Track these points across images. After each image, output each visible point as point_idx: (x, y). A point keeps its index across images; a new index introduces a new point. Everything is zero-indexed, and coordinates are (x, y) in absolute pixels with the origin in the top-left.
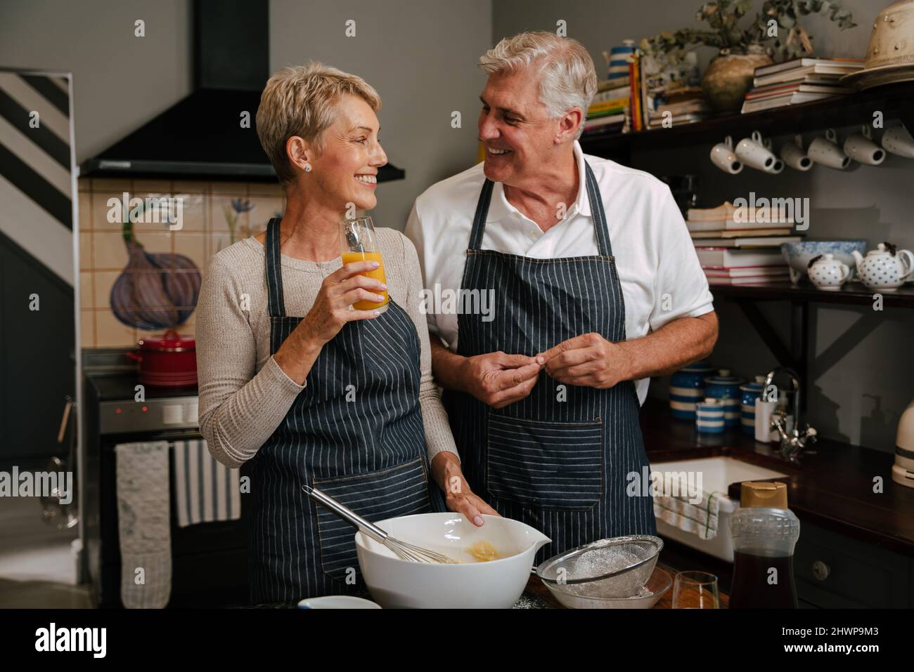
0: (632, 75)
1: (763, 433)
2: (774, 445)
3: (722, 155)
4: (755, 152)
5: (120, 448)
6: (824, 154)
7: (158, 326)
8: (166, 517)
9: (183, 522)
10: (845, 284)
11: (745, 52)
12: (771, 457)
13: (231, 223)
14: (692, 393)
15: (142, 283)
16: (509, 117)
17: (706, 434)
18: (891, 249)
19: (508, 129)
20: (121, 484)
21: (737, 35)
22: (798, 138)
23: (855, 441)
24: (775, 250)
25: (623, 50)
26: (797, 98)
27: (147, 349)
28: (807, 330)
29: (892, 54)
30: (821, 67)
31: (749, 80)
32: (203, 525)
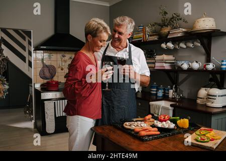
0: (144, 31)
1: (171, 96)
2: (172, 98)
3: (163, 46)
4: (170, 45)
5: (45, 102)
6: (182, 45)
7: (49, 79)
8: (54, 115)
9: (57, 116)
10: (188, 68)
11: (167, 27)
12: (173, 100)
13: (62, 59)
14: (155, 90)
15: (45, 71)
16: (120, 33)
17: (159, 97)
18: (197, 62)
19: (120, 36)
20: (46, 109)
21: (166, 24)
22: (177, 43)
23: (186, 97)
24: (173, 63)
25: (141, 26)
26: (179, 35)
27: (48, 83)
28: (177, 78)
29: (198, 27)
30: (184, 30)
31: (169, 32)
32: (60, 116)
